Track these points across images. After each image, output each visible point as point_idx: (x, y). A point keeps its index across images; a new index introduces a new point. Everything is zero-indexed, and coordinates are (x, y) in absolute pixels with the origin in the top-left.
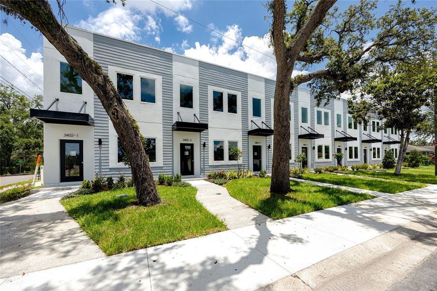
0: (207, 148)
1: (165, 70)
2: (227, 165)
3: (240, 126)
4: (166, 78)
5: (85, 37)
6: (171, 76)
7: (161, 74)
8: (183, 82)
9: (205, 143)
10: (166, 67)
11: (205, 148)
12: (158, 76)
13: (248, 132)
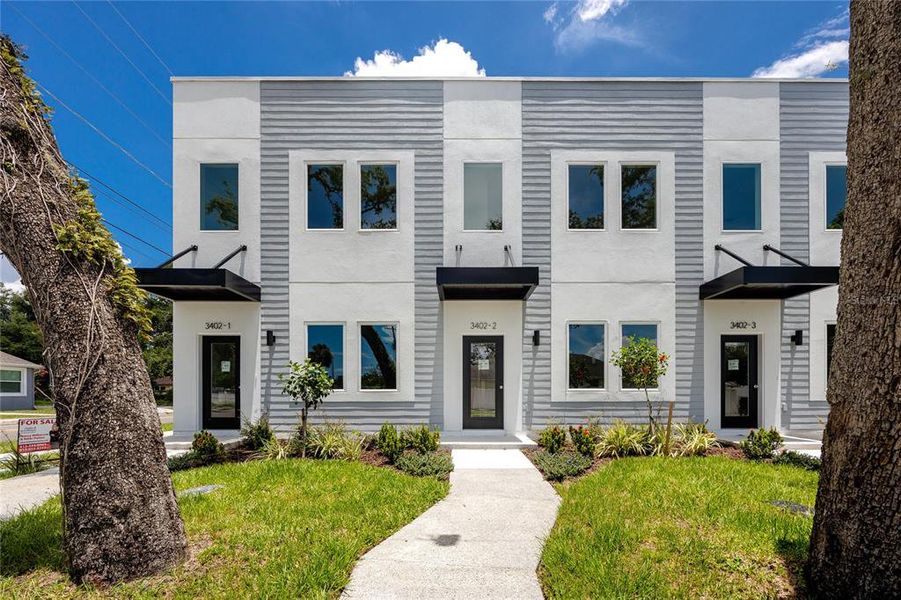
0: (546, 348)
1: (423, 131)
2: (613, 404)
3: (668, 269)
4: (426, 152)
5: (242, 96)
6: (438, 145)
7: (410, 146)
8: (470, 156)
9: (537, 333)
10: (425, 124)
11: (540, 347)
12: (403, 152)
13: (701, 287)
